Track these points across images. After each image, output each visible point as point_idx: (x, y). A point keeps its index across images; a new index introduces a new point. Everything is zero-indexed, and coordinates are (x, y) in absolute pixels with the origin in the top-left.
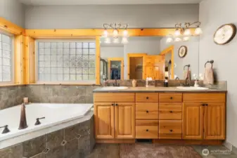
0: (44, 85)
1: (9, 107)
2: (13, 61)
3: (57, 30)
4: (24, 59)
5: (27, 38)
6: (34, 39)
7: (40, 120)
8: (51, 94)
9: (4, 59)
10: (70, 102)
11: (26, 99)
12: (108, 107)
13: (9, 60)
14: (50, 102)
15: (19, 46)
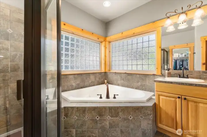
0: (115, 73)
1: (99, 84)
2: (100, 58)
3: (123, 33)
4: (105, 56)
5: (107, 43)
6: (110, 42)
7: (116, 96)
8: (120, 80)
9: (97, 57)
10: (132, 88)
11: (106, 81)
12: (173, 99)
13: (99, 57)
14: (118, 85)
15: (103, 48)
